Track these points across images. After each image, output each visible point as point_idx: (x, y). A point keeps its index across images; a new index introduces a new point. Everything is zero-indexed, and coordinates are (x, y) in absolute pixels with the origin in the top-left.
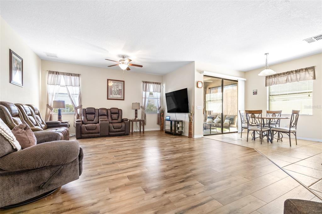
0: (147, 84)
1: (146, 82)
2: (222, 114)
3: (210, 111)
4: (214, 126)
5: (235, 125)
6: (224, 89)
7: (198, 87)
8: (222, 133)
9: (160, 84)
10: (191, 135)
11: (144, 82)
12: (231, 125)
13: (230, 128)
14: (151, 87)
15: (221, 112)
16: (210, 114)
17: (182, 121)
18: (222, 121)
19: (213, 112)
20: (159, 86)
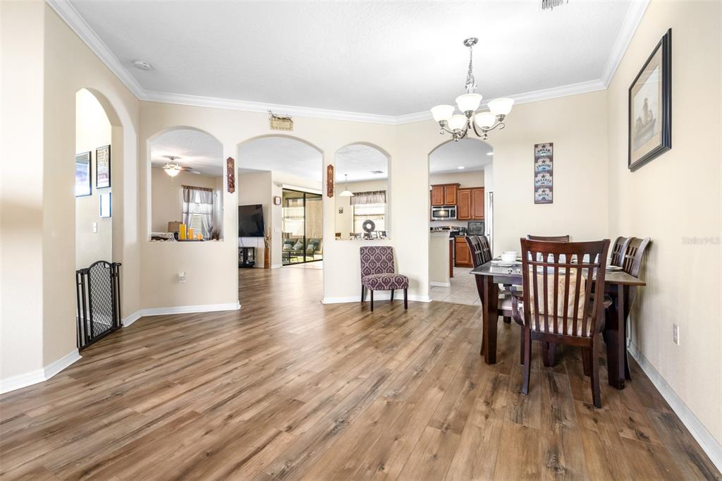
0: (191, 191)
1: (188, 188)
2: (304, 237)
3: (288, 234)
4: (293, 254)
5: (320, 252)
6: (307, 202)
7: (275, 203)
8: (305, 262)
9: (211, 190)
10: (267, 265)
11: (184, 187)
12: (316, 252)
13: (315, 256)
14: (197, 195)
15: (303, 235)
16: (288, 237)
17: (253, 248)
18: (304, 248)
19: (293, 235)
20: (210, 193)
